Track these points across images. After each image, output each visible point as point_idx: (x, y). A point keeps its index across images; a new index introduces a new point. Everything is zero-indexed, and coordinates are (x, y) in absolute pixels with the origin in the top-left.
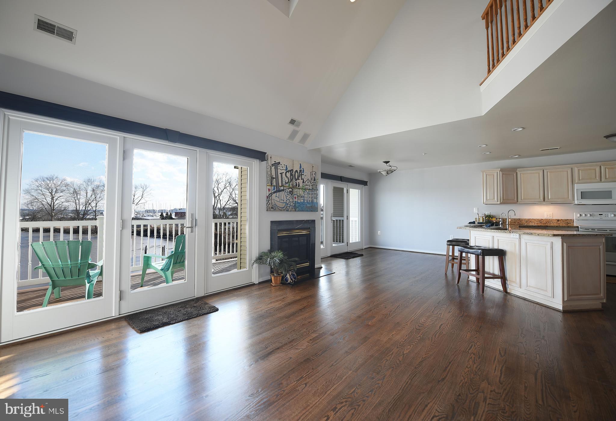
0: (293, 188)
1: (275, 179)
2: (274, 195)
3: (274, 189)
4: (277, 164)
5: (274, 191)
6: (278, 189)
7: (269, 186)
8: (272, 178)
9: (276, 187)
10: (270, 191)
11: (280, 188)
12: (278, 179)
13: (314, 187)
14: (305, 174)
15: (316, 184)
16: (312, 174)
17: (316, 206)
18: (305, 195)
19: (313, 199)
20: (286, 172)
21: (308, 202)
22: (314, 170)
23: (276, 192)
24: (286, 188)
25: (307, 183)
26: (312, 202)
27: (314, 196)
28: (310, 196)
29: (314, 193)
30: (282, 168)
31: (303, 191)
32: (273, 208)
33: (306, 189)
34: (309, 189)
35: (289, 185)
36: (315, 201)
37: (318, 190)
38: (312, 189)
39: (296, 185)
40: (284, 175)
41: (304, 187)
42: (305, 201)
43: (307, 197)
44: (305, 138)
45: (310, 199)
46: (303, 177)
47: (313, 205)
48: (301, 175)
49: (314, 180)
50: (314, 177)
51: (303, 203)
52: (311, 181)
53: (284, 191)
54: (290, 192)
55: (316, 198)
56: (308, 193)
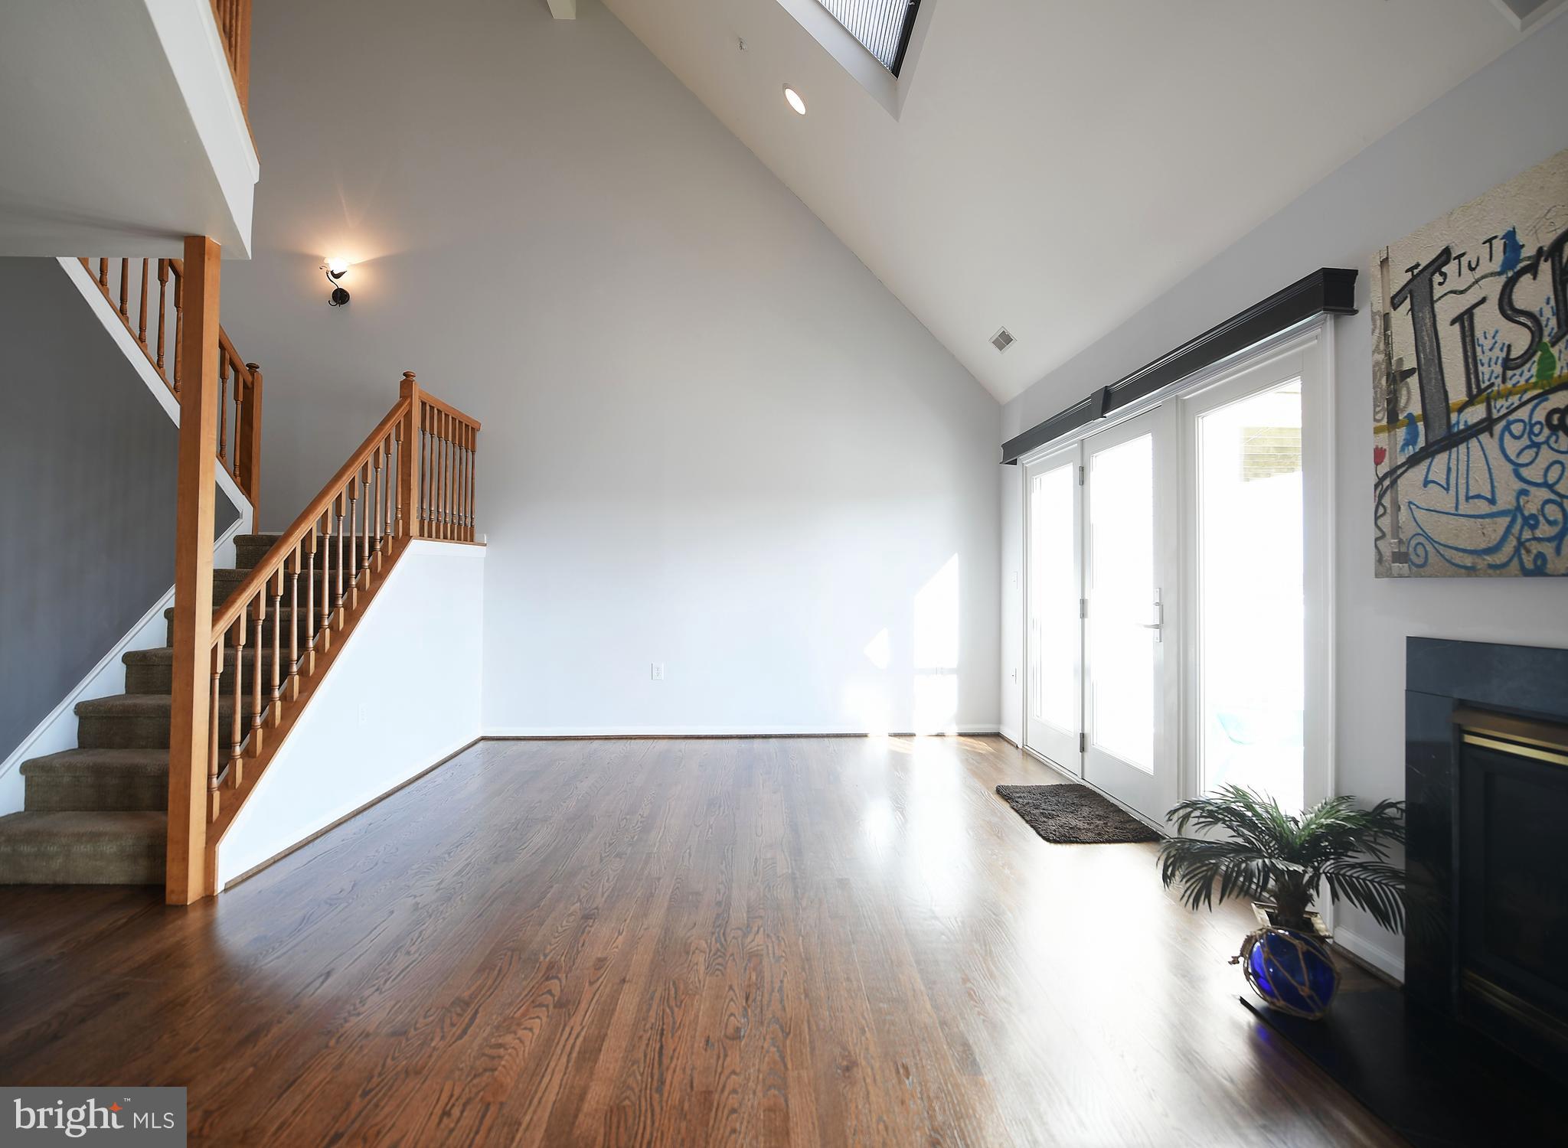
1: (1413, 381)
2: (1417, 473)
3: (1411, 440)
4: (1431, 270)
5: (1410, 450)
6: (1439, 432)
7: (1377, 431)
8: (1396, 377)
9: (1421, 425)
10: (1386, 460)
11: (1454, 417)
12: (1434, 369)
20: (1509, 288)
23: (1428, 452)
24: (1515, 400)
30: (1467, 279)
32: (1403, 557)
35: (1547, 365)
40: (1487, 318)
53: (1498, 429)
54: (1558, 422)
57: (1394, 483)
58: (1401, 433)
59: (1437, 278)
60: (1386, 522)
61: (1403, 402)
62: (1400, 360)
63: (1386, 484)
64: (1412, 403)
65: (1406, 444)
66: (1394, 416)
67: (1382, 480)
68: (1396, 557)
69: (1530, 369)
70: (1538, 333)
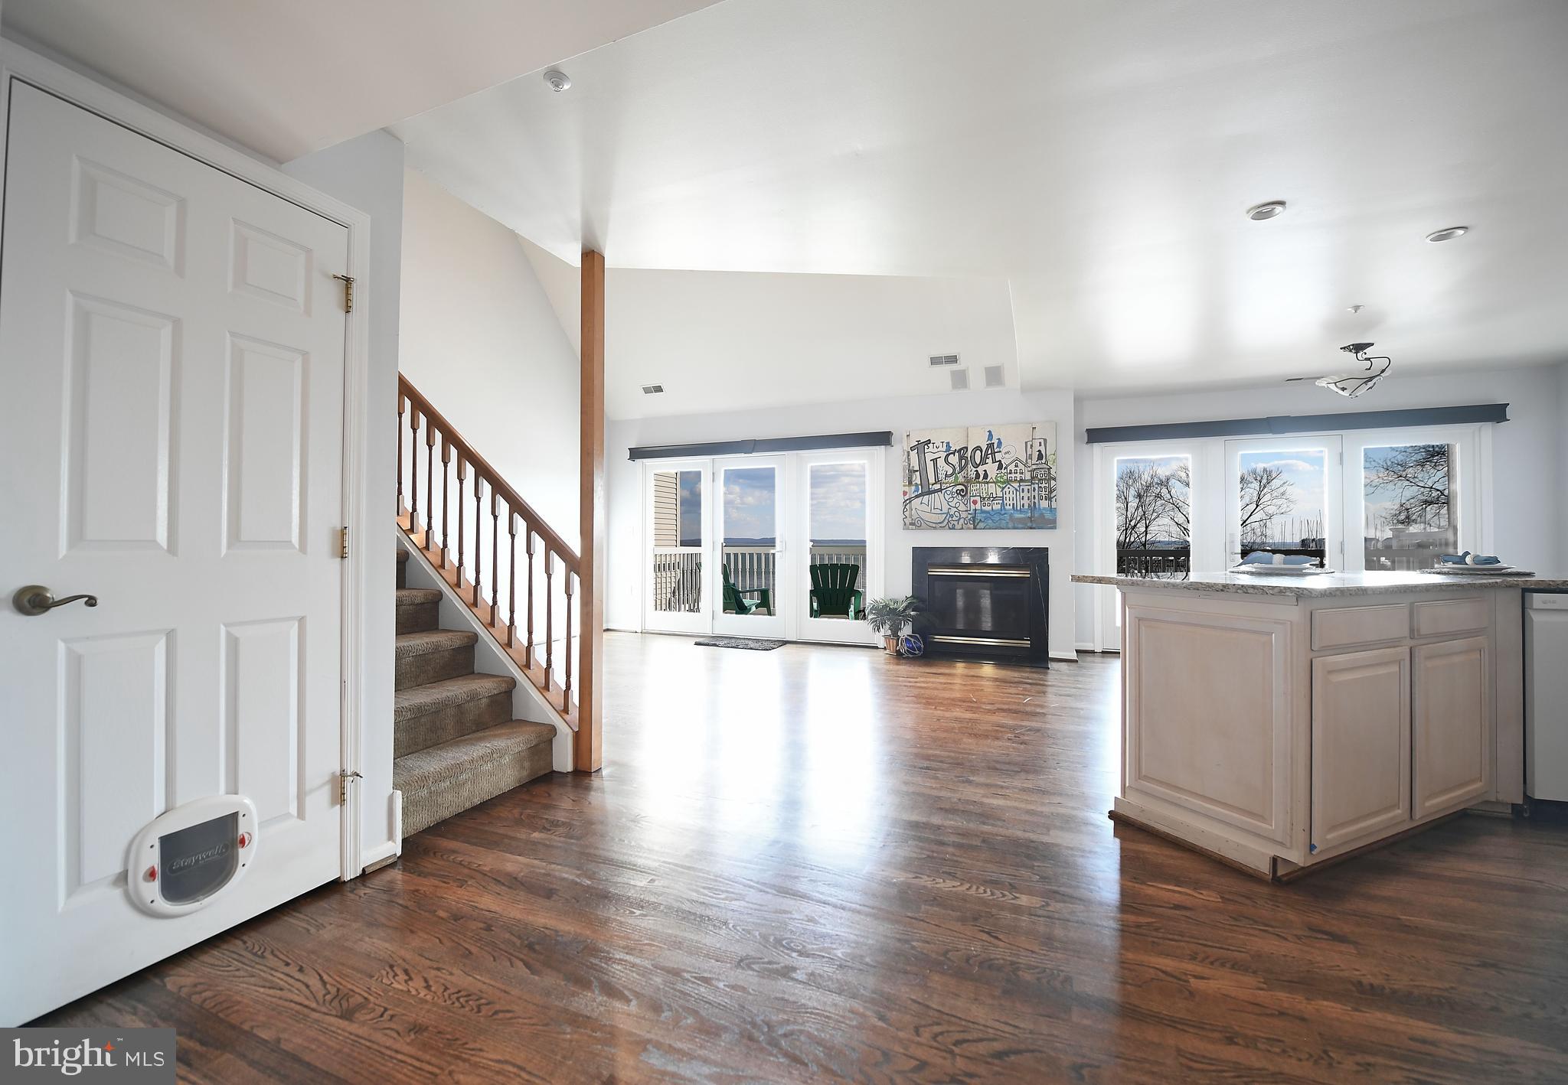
0: (967, 482)
1: (917, 474)
2: (918, 500)
4: (924, 444)
5: (916, 493)
6: (926, 490)
7: (904, 486)
8: (912, 472)
9: (920, 487)
10: (908, 495)
11: (930, 486)
12: (925, 472)
13: (1040, 474)
14: (1004, 449)
15: (1045, 466)
16: (1032, 446)
17: (1048, 515)
18: (1007, 493)
19: (1036, 501)
20: (948, 455)
21: (1019, 508)
22: (1037, 435)
23: (922, 495)
24: (948, 485)
25: (1012, 467)
26: (1033, 507)
27: (1039, 494)
28: (1026, 495)
29: (1041, 487)
30: (936, 450)
31: (999, 486)
32: (914, 524)
33: (1008, 482)
34: (1021, 480)
35: (957, 478)
36: (1044, 504)
37: (1054, 479)
38: (1033, 478)
39: (978, 475)
40: (941, 462)
41: (1001, 477)
42: (1007, 507)
43: (1014, 498)
44: (994, 375)
45: (1026, 502)
46: (998, 457)
47: (1036, 515)
48: (993, 453)
49: (1040, 457)
50: (1039, 451)
51: (998, 513)
52: (1029, 461)
53: (943, 491)
54: (959, 492)
55: (1049, 498)
56: (1016, 490)
57: (910, 502)
58: (913, 488)
59: (926, 447)
60: (907, 514)
61: (914, 479)
62: (913, 467)
63: (907, 502)
64: (917, 480)
65: (915, 491)
66: (910, 483)
67: (906, 501)
68: (911, 524)
69: (952, 479)
70: (954, 469)
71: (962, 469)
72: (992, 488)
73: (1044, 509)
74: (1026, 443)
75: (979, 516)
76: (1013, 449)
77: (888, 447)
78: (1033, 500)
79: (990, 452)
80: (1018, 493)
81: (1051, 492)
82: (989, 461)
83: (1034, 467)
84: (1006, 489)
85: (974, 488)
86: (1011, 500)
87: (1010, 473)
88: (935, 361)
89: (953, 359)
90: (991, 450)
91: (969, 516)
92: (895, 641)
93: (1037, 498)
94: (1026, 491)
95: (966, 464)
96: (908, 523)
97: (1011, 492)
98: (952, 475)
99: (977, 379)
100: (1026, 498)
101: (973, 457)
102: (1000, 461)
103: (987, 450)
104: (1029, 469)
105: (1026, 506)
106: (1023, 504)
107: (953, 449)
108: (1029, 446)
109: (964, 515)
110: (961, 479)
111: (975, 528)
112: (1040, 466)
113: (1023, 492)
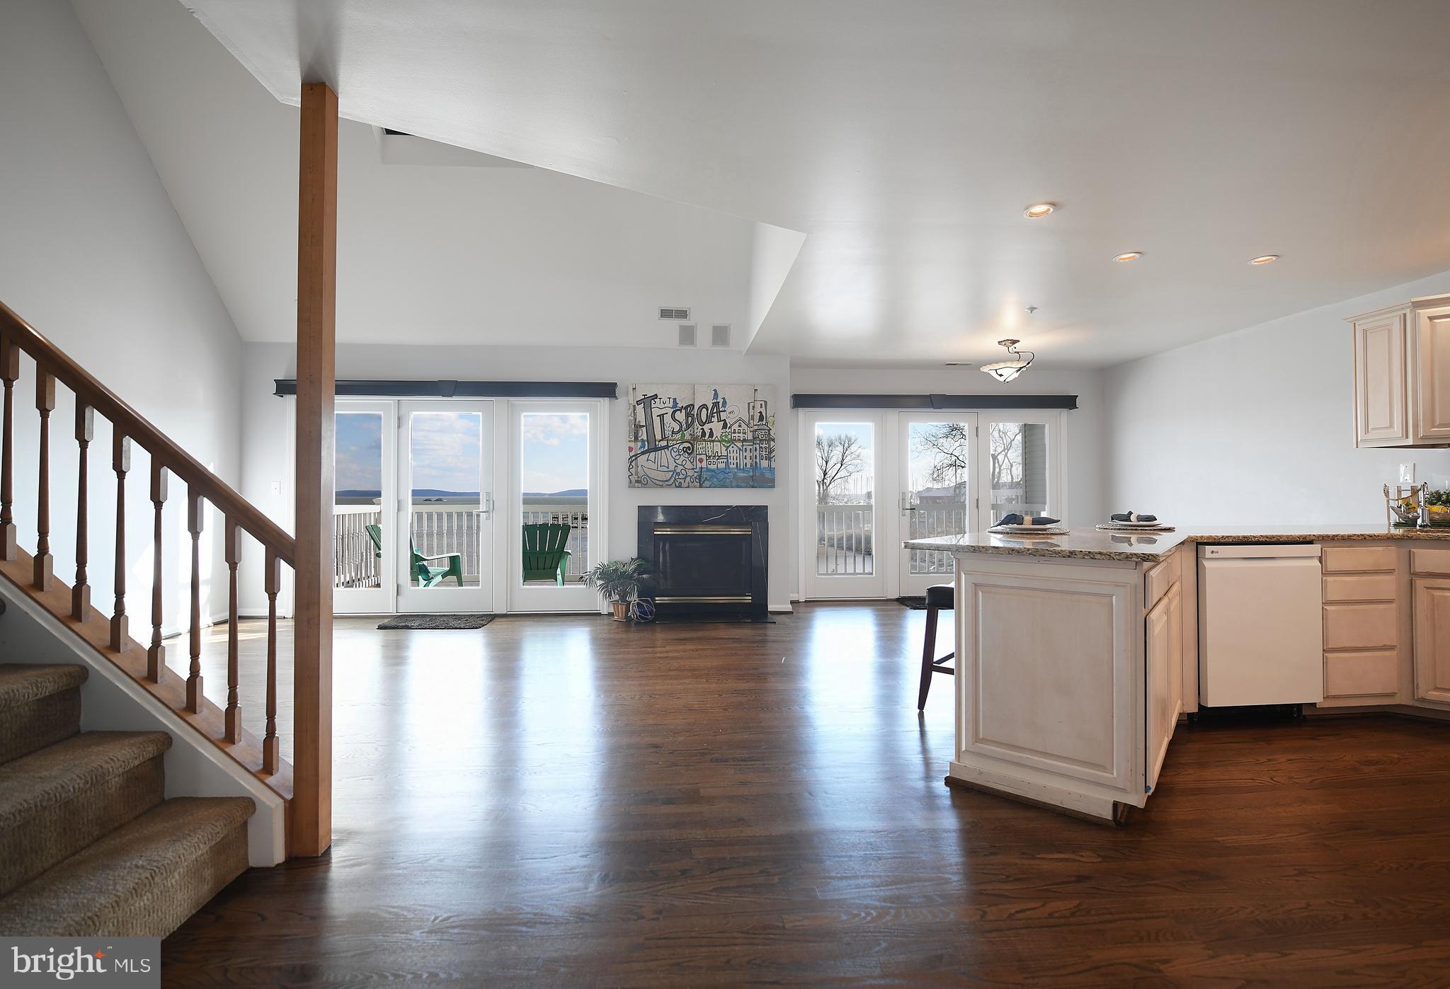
0: (693, 440)
1: (644, 429)
2: (644, 457)
3: (643, 447)
4: (651, 398)
5: (642, 449)
6: (652, 446)
7: (630, 441)
8: (638, 427)
9: (646, 443)
10: (634, 451)
11: (657, 443)
12: (651, 428)
13: (761, 434)
14: (728, 409)
15: (766, 427)
16: (754, 407)
17: (768, 475)
18: (731, 452)
19: (758, 461)
20: (674, 413)
21: (742, 468)
22: (760, 396)
23: (649, 451)
24: (675, 442)
25: (736, 427)
26: (755, 467)
27: (760, 454)
28: (748, 454)
29: (761, 447)
30: (663, 406)
31: (724, 445)
32: (639, 481)
33: (732, 441)
34: (744, 440)
35: (683, 435)
36: (765, 463)
37: (773, 440)
38: (754, 438)
39: (704, 434)
40: (668, 418)
41: (726, 436)
42: (731, 466)
43: (738, 457)
44: (721, 335)
45: (748, 461)
46: (723, 416)
47: (757, 474)
48: (718, 412)
49: (761, 418)
50: (760, 412)
51: (723, 471)
52: (751, 421)
53: (670, 449)
54: (686, 450)
55: (769, 459)
56: (740, 449)
57: (636, 459)
58: (639, 444)
59: (652, 402)
60: (632, 470)
61: (640, 435)
62: (640, 422)
63: (633, 459)
64: (643, 434)
65: (641, 447)
66: (636, 438)
67: (631, 457)
68: (637, 482)
69: (679, 436)
70: (681, 427)
71: (688, 427)
72: (717, 447)
73: (765, 468)
74: (749, 404)
75: (705, 475)
76: (737, 410)
77: (613, 399)
78: (754, 460)
79: (715, 411)
80: (741, 452)
81: (770, 452)
82: (715, 419)
83: (756, 427)
84: (730, 448)
85: (700, 446)
86: (735, 459)
87: (734, 433)
88: (666, 313)
89: (683, 314)
90: (717, 408)
91: (695, 475)
92: (624, 607)
93: (758, 458)
94: (748, 451)
95: (693, 422)
96: (633, 480)
97: (735, 452)
98: (678, 432)
99: (704, 336)
100: (748, 458)
101: (699, 414)
102: (725, 420)
103: (713, 408)
104: (752, 429)
105: (748, 466)
106: (746, 464)
107: (680, 405)
108: (751, 407)
109: (690, 473)
110: (687, 437)
111: (701, 487)
112: (761, 427)
113: (746, 451)
